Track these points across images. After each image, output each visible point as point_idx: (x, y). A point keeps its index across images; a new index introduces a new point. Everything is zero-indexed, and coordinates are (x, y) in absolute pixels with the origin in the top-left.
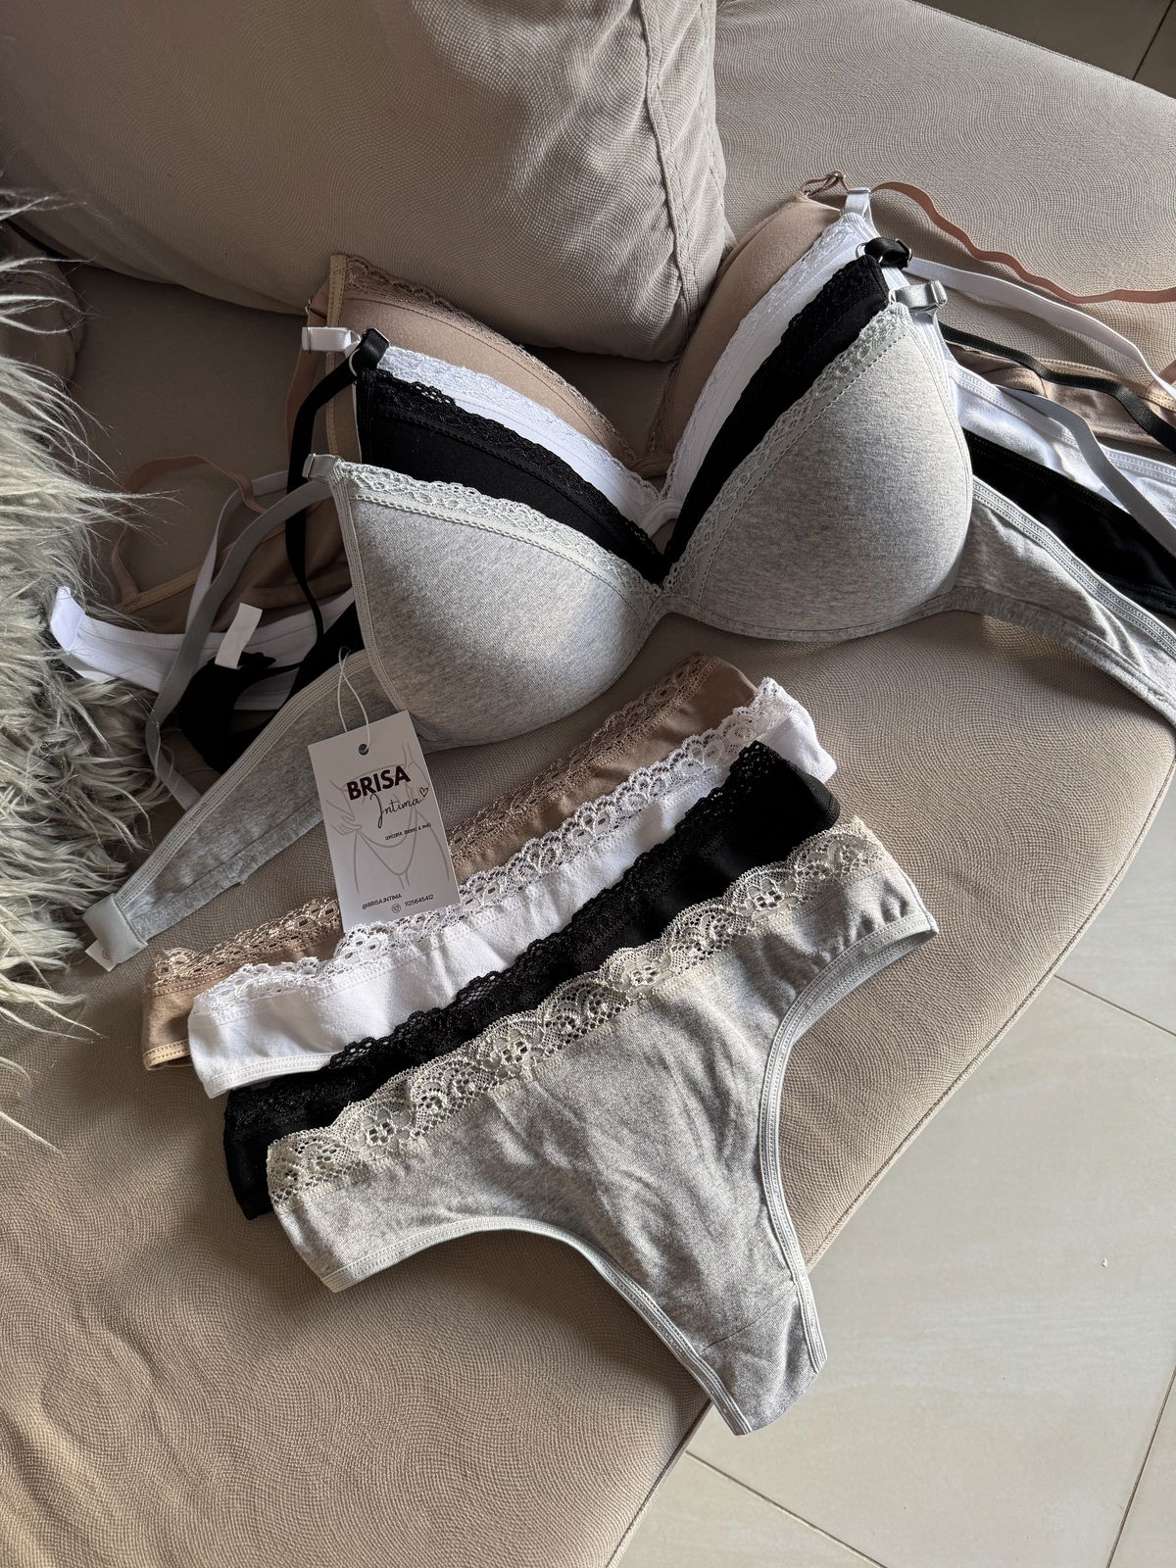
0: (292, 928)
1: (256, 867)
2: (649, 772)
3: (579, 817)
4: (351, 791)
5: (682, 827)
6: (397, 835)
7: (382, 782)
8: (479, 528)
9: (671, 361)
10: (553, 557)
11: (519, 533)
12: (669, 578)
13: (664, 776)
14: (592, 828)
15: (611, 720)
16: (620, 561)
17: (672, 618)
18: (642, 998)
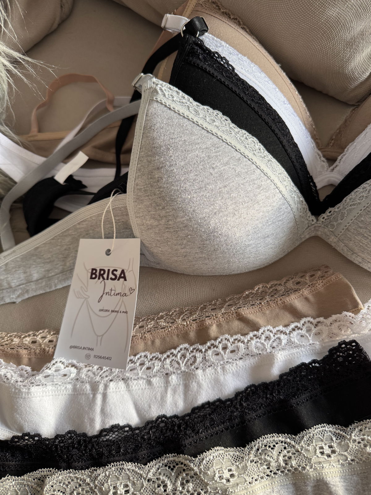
0: (27, 342)
1: (26, 296)
2: (274, 331)
3: (220, 342)
4: (92, 274)
5: (285, 377)
6: (106, 311)
7: (111, 276)
8: (223, 140)
9: (353, 105)
10: (262, 175)
11: (247, 153)
12: (324, 215)
13: (282, 336)
14: (225, 353)
15: (258, 288)
16: (300, 195)
17: (316, 239)
18: (218, 492)
